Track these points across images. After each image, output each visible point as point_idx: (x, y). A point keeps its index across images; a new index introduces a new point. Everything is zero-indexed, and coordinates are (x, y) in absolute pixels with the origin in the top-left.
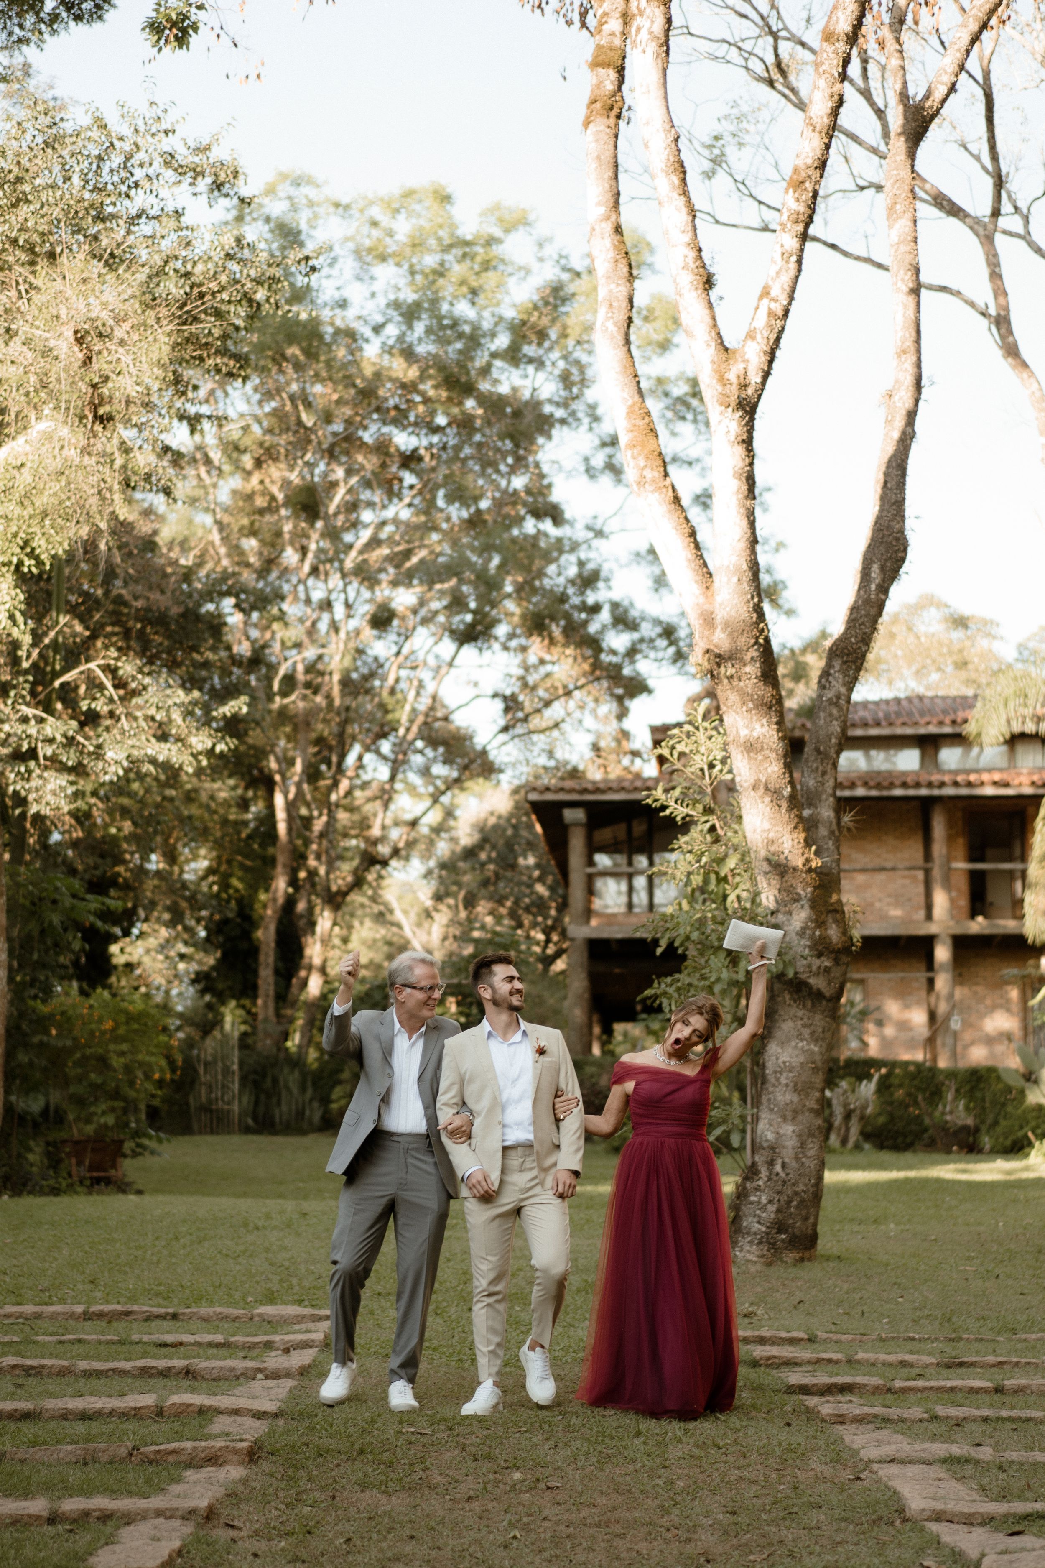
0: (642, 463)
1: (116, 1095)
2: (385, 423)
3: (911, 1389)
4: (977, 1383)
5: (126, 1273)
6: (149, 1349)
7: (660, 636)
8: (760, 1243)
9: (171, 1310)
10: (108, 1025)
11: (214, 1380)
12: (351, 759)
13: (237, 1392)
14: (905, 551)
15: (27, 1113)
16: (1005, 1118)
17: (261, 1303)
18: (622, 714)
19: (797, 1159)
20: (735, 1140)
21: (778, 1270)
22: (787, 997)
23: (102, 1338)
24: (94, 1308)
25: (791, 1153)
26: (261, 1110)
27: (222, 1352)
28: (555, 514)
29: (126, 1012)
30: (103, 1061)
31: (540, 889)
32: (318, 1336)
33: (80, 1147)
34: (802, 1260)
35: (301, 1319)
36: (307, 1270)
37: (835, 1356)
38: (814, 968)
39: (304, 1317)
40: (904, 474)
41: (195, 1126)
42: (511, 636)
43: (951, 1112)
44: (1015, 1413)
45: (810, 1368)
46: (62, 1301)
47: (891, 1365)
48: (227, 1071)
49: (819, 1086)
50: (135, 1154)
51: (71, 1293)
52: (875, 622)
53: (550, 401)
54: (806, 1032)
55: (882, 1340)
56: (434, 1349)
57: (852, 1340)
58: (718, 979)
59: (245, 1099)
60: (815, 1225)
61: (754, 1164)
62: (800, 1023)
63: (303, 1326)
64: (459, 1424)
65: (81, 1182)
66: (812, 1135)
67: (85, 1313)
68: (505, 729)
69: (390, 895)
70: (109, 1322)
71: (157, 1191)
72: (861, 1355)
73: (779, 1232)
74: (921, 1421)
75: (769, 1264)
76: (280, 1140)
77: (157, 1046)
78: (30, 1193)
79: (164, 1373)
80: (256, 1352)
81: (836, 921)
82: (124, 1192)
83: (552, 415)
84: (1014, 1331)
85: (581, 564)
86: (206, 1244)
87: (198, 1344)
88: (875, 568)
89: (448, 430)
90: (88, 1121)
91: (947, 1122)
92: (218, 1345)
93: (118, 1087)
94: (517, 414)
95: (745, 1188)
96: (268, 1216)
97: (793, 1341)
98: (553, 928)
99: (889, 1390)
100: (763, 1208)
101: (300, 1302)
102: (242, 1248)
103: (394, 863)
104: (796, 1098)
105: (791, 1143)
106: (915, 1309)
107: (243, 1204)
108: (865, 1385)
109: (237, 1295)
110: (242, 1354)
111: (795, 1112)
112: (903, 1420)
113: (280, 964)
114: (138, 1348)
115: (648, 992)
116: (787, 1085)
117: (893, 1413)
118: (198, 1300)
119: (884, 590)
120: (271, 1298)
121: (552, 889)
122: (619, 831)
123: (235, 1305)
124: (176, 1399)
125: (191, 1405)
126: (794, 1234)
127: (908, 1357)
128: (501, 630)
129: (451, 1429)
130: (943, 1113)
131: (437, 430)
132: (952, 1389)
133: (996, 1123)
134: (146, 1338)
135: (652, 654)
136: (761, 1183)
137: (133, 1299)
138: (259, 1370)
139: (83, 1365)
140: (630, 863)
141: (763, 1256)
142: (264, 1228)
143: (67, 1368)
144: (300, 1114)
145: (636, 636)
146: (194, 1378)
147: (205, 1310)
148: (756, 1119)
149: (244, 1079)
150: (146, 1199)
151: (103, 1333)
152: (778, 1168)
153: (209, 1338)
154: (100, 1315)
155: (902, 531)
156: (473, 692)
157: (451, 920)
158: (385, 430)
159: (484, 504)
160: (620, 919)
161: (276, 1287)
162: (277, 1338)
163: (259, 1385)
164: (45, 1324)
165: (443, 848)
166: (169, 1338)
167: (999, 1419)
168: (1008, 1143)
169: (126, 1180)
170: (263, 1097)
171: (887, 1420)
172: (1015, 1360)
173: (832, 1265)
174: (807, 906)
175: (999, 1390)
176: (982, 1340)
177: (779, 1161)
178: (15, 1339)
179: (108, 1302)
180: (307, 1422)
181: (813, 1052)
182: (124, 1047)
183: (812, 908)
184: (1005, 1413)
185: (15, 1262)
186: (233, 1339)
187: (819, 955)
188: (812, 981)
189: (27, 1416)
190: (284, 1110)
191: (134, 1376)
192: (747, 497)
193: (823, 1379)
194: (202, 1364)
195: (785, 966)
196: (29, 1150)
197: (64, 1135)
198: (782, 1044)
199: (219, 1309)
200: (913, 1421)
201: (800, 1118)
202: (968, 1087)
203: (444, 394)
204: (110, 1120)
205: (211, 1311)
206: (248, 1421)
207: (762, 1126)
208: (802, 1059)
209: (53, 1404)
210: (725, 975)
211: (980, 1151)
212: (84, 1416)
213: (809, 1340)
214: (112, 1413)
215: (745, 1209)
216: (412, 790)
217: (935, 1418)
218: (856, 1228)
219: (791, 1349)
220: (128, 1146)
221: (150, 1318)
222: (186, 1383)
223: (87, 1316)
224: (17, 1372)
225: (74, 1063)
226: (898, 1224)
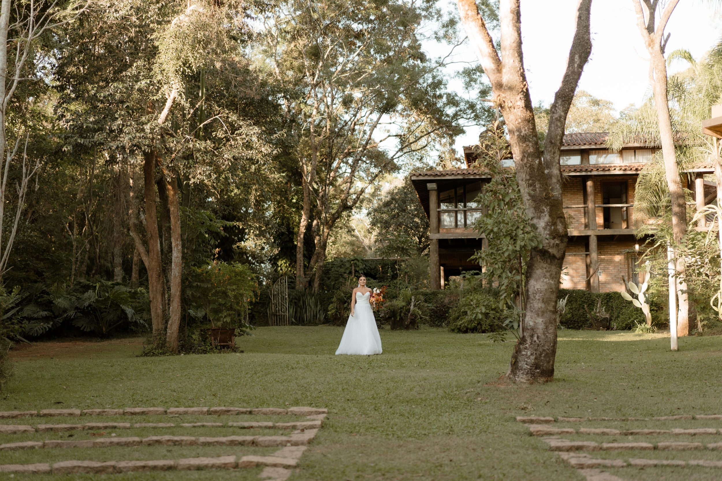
0: (467, 8)
1: (231, 308)
2: (348, 20)
3: (611, 448)
4: (644, 445)
5: (231, 390)
6: (235, 430)
7: (468, 108)
8: (527, 374)
9: (249, 409)
10: (227, 277)
11: (266, 447)
12: (335, 165)
13: (276, 454)
14: (591, 48)
15: (196, 317)
16: (622, 314)
17: (292, 405)
18: (452, 143)
19: (544, 334)
20: (516, 325)
21: (536, 386)
22: (539, 258)
23: (214, 424)
24: (213, 409)
25: (541, 331)
26: (298, 315)
27: (272, 431)
28: (422, 57)
29: (235, 272)
30: (225, 293)
31: (416, 220)
32: (318, 423)
33: (215, 332)
34: (547, 381)
35: (310, 413)
36: (315, 388)
37: (570, 430)
38: (551, 244)
39: (312, 412)
40: (589, 13)
41: (270, 322)
42: (404, 110)
43: (599, 312)
44: (669, 462)
45: (559, 437)
46: (199, 405)
47: (598, 434)
48: (283, 298)
49: (554, 300)
50: (240, 335)
51: (203, 401)
52: (577, 82)
53: (419, 8)
54: (548, 274)
55: (590, 421)
56: (375, 429)
57: (576, 421)
58: (507, 250)
59: (291, 311)
60: (553, 365)
61: (524, 337)
62: (545, 270)
63: (312, 417)
64: (388, 472)
65: (216, 348)
66: (551, 323)
67: (208, 411)
68: (401, 149)
69: (353, 224)
70: (219, 416)
71: (251, 351)
72: (582, 430)
73: (536, 369)
74: (623, 467)
75: (532, 384)
76: (307, 327)
77: (249, 287)
78: (193, 352)
79: (242, 444)
80: (287, 432)
81: (561, 222)
82: (235, 352)
83: (420, 14)
84: (652, 415)
85: (434, 77)
86: (269, 376)
87: (260, 427)
88: (577, 57)
89: (375, 22)
90: (218, 320)
91: (597, 316)
92: (270, 428)
93: (231, 305)
94: (405, 14)
95: (519, 348)
96: (298, 363)
97: (547, 422)
98: (422, 236)
99: (601, 449)
100: (529, 358)
101: (310, 405)
102: (285, 378)
103: (354, 210)
104: (543, 306)
105: (541, 327)
106: (603, 404)
107: (288, 356)
108: (589, 446)
109: (281, 401)
110: (281, 432)
111: (543, 312)
112: (613, 467)
113: (305, 252)
114: (231, 430)
115: (473, 257)
116: (539, 300)
117: (608, 462)
118: (262, 404)
119: (581, 67)
120: (297, 403)
121: (422, 219)
122: (452, 192)
123: (278, 406)
124: (245, 459)
125: (251, 462)
126: (543, 370)
127: (605, 430)
128: (400, 107)
129: (384, 475)
130: (596, 313)
131: (371, 21)
132: (632, 448)
133: (618, 317)
134: (235, 424)
135: (465, 116)
136: (527, 346)
137: (232, 404)
138: (288, 441)
139: (202, 439)
140: (456, 207)
141: (529, 380)
142: (296, 368)
143: (194, 441)
144: (315, 316)
145: (458, 108)
146: (257, 445)
147: (265, 409)
148: (524, 316)
149: (290, 301)
150: (244, 354)
151: (215, 422)
152: (535, 338)
153: (265, 424)
154: (215, 412)
155: (589, 39)
156: (387, 134)
157: (379, 233)
158: (348, 22)
159: (391, 53)
160: (452, 231)
161: (299, 396)
162: (298, 424)
163: (289, 448)
164: (189, 417)
165: (375, 204)
166: (246, 424)
167: (663, 466)
168: (624, 325)
169: (236, 346)
170: (299, 309)
171: (605, 466)
172: (658, 431)
173: (561, 383)
174: (547, 215)
175: (655, 448)
176: (638, 420)
177: (536, 335)
178: (173, 425)
179: (220, 405)
180: (311, 471)
181: (551, 284)
182: (234, 287)
183: (550, 216)
184: (665, 462)
185: (180, 385)
186: (277, 424)
187: (554, 238)
188: (550, 250)
189: (170, 468)
190: (308, 315)
191: (227, 445)
192: (517, 22)
193: (567, 443)
194: (260, 439)
195: (538, 244)
196: (194, 333)
197: (208, 327)
198: (536, 280)
199: (271, 409)
200: (619, 467)
201: (545, 314)
202: (605, 301)
203: (374, 5)
204: (228, 320)
205: (268, 409)
206: (281, 470)
207: (527, 319)
208: (546, 287)
209: (184, 462)
210: (511, 247)
211: (612, 329)
212: (199, 468)
213: (555, 421)
214: (213, 466)
215: (520, 358)
216: (361, 179)
217: (629, 465)
218: (567, 365)
219: (547, 426)
220: (237, 331)
221: (238, 413)
222: (252, 448)
223: (209, 413)
224: (170, 443)
225: (212, 294)
226: (585, 363)
